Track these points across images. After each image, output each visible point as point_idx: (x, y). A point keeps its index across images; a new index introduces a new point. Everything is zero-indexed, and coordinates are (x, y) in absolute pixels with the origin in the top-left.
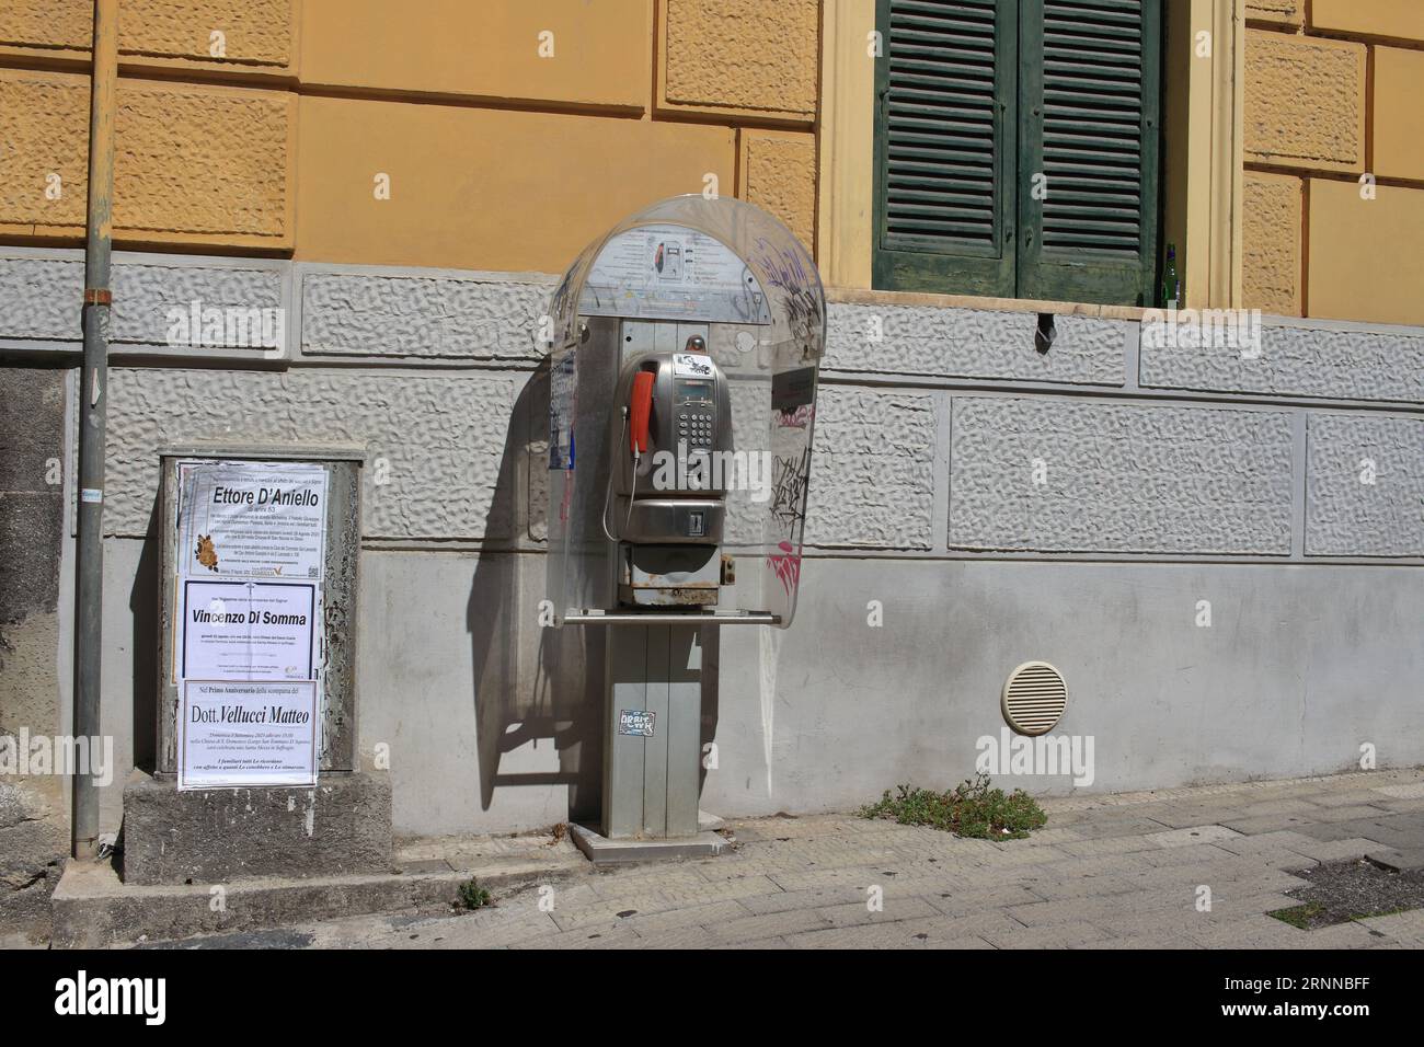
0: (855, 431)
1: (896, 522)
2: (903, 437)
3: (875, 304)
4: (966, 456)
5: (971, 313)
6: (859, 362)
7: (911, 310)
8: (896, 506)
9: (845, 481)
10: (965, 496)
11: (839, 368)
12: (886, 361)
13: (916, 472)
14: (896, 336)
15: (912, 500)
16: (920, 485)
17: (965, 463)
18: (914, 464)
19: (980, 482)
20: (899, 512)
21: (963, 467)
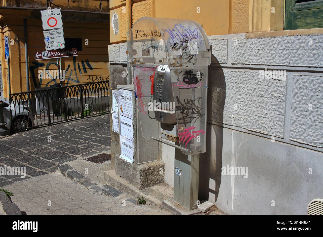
0: (259, 88)
1: (271, 125)
2: (275, 91)
3: (265, 38)
4: (298, 101)
5: (299, 37)
6: (259, 61)
7: (277, 39)
8: (271, 119)
9: (255, 107)
10: (297, 119)
11: (253, 63)
12: (268, 60)
13: (278, 106)
14: (271, 50)
15: (276, 117)
16: (280, 112)
17: (297, 104)
18: (278, 103)
19: (303, 113)
20: (272, 121)
21: (296, 106)
